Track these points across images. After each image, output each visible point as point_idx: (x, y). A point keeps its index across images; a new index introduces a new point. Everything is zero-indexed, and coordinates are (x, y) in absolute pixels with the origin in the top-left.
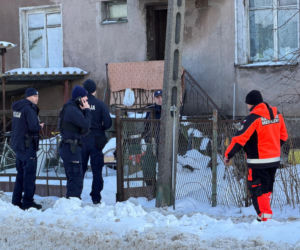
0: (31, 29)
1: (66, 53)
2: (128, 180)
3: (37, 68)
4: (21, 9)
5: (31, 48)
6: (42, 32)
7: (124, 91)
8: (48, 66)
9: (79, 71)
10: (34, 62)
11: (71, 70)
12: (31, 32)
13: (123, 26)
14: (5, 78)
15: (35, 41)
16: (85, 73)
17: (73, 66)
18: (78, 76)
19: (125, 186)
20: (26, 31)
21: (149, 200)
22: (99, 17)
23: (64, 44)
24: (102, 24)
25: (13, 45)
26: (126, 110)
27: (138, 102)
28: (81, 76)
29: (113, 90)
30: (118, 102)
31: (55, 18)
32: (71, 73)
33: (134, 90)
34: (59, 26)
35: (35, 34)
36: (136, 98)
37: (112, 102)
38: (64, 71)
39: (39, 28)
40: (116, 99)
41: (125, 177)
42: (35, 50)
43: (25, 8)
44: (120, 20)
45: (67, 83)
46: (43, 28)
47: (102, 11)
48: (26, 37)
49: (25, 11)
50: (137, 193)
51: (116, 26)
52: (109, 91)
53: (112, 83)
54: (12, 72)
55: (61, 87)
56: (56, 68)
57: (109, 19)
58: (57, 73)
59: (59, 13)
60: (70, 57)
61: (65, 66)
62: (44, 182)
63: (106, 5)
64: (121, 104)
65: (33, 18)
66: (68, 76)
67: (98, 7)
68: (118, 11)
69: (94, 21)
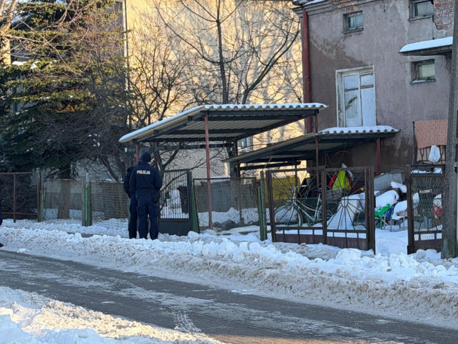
0: (346, 90)
1: (379, 112)
2: (420, 233)
3: (352, 127)
4: (337, 71)
5: (346, 108)
6: (357, 93)
7: (430, 147)
8: (362, 125)
9: (389, 129)
10: (350, 121)
11: (382, 129)
12: (347, 93)
13: (431, 85)
14: (318, 137)
15: (351, 101)
16: (396, 130)
17: (385, 124)
18: (389, 133)
19: (416, 237)
20: (342, 93)
21: (438, 252)
22: (409, 77)
23: (377, 103)
24: (411, 84)
25: (325, 106)
26: (432, 166)
27: (443, 158)
28: (393, 134)
29: (419, 147)
30: (425, 158)
31: (368, 80)
32: (382, 131)
33: (439, 146)
34: (372, 86)
35: (351, 95)
36: (441, 155)
37: (419, 158)
38: (375, 129)
39: (354, 89)
40: (422, 156)
41: (416, 230)
42: (350, 110)
43: (340, 71)
44: (429, 79)
45: (378, 141)
46: (357, 89)
47: (412, 71)
48: (342, 98)
49: (341, 73)
50: (427, 245)
51: (425, 86)
52: (416, 149)
53: (418, 139)
54: (324, 131)
55: (373, 144)
56: (370, 127)
57: (419, 79)
58: (368, 131)
59: (372, 74)
60: (382, 117)
61: (378, 124)
63: (416, 65)
64: (427, 160)
65: (348, 80)
66: (379, 133)
67: (408, 67)
68: (427, 71)
69: (404, 81)
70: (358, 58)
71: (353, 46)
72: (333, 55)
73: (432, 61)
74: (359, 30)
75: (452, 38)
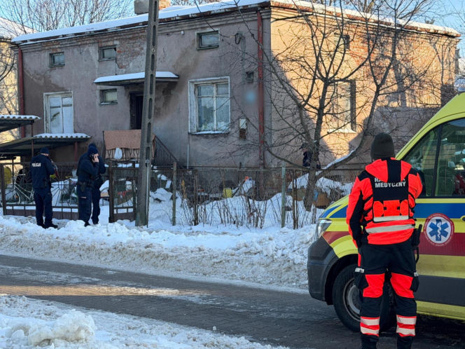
0: (51, 107)
1: (76, 124)
2: (117, 208)
3: (55, 133)
4: (44, 94)
5: (51, 120)
6: (60, 109)
7: (115, 149)
8: (63, 132)
9: (84, 136)
10: (54, 130)
11: (79, 135)
12: (52, 109)
13: (115, 106)
14: (33, 140)
15: (55, 116)
16: (89, 137)
17: (81, 132)
18: (84, 139)
19: (115, 212)
20: (48, 109)
21: (131, 221)
22: (98, 100)
23: (75, 117)
24: (100, 105)
25: (39, 118)
26: (116, 162)
27: (124, 156)
28: (86, 139)
29: (107, 148)
30: (111, 157)
31: (68, 100)
32: (79, 137)
33: (122, 148)
34: (71, 105)
35: (55, 111)
36: (123, 154)
37: (107, 156)
38: (74, 136)
39: (57, 107)
40: (109, 155)
41: (115, 206)
42: (54, 121)
43: (47, 93)
44: (113, 102)
45: (76, 144)
46: (60, 107)
47: (100, 96)
48: (49, 113)
49: (48, 95)
50: (123, 217)
51: (110, 106)
52: (105, 149)
53: (107, 143)
54: (38, 136)
55: (72, 146)
56: (69, 133)
57: (105, 102)
58: (69, 137)
59: (71, 97)
60: (79, 127)
61: (75, 132)
62: (60, 210)
63: (103, 92)
64: (113, 158)
65: (53, 100)
66: (77, 139)
67: (98, 93)
68: (111, 97)
69: (94, 103)
70: (60, 86)
71: (57, 77)
72: (42, 82)
73: (115, 90)
74: (61, 65)
75: (144, 73)
